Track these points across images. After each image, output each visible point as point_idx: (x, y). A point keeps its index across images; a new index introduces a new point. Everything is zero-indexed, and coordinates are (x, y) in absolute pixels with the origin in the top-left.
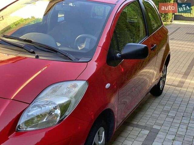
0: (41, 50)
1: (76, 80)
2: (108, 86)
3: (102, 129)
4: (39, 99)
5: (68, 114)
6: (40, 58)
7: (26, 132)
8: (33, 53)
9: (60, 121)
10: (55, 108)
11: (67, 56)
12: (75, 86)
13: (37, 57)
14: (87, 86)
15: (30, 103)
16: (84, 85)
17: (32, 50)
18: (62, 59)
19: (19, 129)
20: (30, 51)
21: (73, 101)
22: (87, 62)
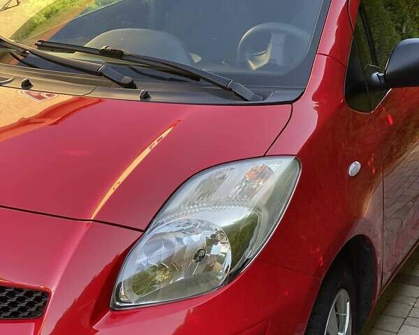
0: (152, 76)
1: (265, 156)
3: (343, 294)
5: (252, 253)
6: (153, 98)
7: (136, 311)
8: (131, 86)
9: (231, 277)
10: (213, 241)
11: (231, 90)
12: (263, 174)
13: (145, 97)
14: (298, 173)
15: (144, 229)
16: (291, 168)
17: (127, 79)
18: (217, 98)
19: (118, 303)
20: (122, 81)
21: (264, 216)
22: (291, 103)
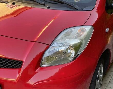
1: (84, 25)
2: (107, 30)
4: (56, 41)
5: (80, 52)
6: (51, 8)
8: (44, 5)
10: (69, 48)
11: (73, 7)
12: (83, 31)
13: (49, 8)
14: (93, 31)
17: (43, 3)
18: (69, 9)
20: (41, 3)
21: (84, 42)
22: (90, 11)
